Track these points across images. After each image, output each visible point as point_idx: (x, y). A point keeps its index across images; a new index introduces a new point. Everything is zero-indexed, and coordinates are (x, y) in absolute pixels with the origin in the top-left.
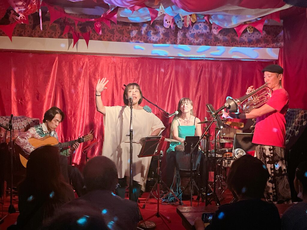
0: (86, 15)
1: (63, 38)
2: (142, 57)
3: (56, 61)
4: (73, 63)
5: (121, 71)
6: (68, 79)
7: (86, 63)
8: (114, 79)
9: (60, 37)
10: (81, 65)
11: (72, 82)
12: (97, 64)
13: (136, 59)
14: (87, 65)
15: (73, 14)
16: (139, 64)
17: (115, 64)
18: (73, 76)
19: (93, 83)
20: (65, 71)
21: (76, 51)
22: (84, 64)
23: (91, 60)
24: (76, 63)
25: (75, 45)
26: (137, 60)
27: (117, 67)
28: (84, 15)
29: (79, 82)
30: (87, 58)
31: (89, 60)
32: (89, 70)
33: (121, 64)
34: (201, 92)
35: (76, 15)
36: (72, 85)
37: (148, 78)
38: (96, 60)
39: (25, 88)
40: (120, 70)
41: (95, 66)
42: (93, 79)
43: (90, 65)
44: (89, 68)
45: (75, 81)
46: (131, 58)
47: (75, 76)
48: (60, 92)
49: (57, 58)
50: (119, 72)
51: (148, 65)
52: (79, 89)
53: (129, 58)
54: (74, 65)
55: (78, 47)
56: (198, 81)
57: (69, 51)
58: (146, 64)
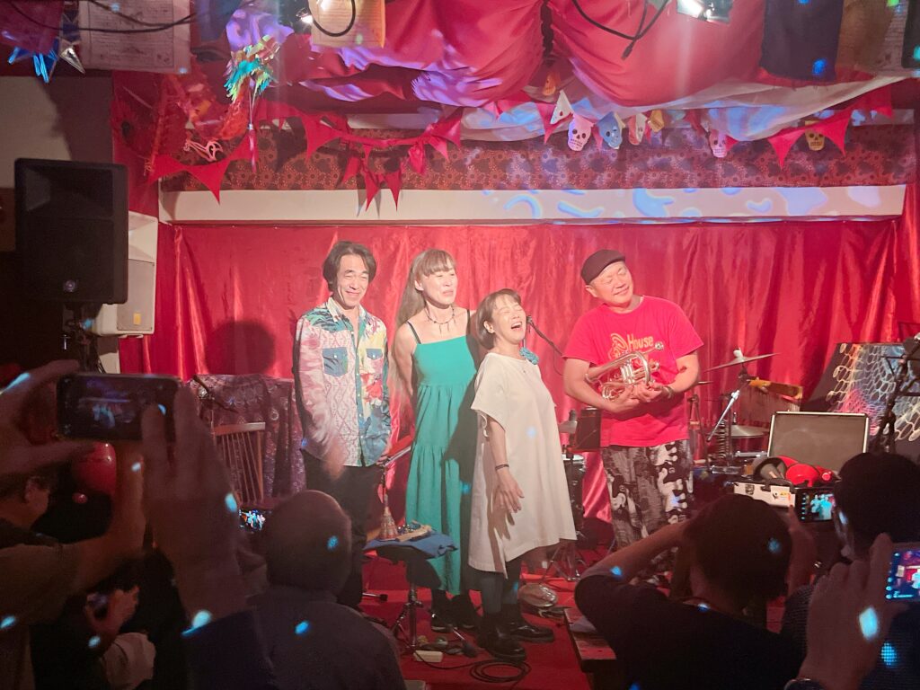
0: (398, 130)
1: (344, 188)
2: (537, 224)
5: (487, 260)
7: (402, 244)
8: (471, 280)
9: (337, 187)
10: (391, 249)
13: (524, 230)
14: (405, 250)
15: (368, 130)
16: (531, 241)
17: (472, 243)
21: (377, 219)
22: (397, 248)
23: (414, 237)
24: (379, 244)
25: (373, 201)
27: (476, 252)
28: (393, 130)
29: (388, 290)
30: (406, 233)
31: (410, 238)
35: (375, 130)
37: (554, 274)
38: (426, 236)
39: (264, 308)
40: (484, 258)
43: (413, 250)
49: (336, 236)
50: (482, 265)
51: (553, 244)
52: (388, 308)
53: (507, 228)
55: (381, 207)
56: (685, 277)
57: (359, 218)
58: (550, 239)
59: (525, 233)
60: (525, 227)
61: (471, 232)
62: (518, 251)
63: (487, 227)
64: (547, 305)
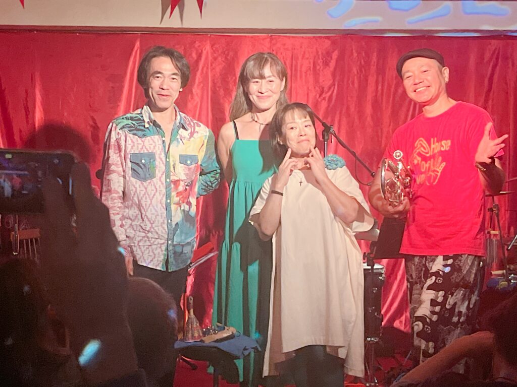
2: (341, 34)
3: (137, 51)
7: (204, 52)
10: (193, 57)
12: (231, 54)
13: (327, 41)
14: (207, 58)
16: (333, 52)
19: (222, 101)
21: (180, 27)
22: (199, 56)
23: (217, 46)
25: (177, 8)
30: (208, 42)
31: (212, 46)
32: (211, 70)
37: (356, 85)
38: (228, 45)
39: (66, 114)
41: (226, 58)
42: (222, 92)
43: (215, 59)
44: (211, 65)
46: (314, 37)
49: (138, 44)
51: (355, 55)
53: (309, 38)
55: (184, 15)
56: (486, 89)
57: (163, 25)
58: (352, 50)
59: (328, 43)
60: (328, 38)
61: (274, 42)
62: (320, 61)
63: (289, 37)
64: (348, 115)
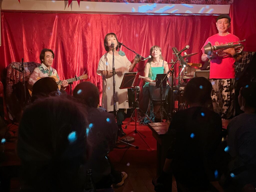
2: (122, 14)
3: (56, 19)
4: (69, 20)
6: (66, 33)
7: (79, 20)
8: (101, 32)
10: (75, 21)
11: (69, 35)
12: (88, 20)
14: (80, 22)
16: (120, 20)
17: (102, 20)
18: (70, 30)
19: (85, 36)
20: (63, 27)
21: (71, 11)
22: (77, 21)
23: (83, 18)
25: (70, 5)
26: (118, 17)
27: (103, 23)
29: (75, 35)
30: (80, 16)
31: (81, 18)
32: (81, 26)
33: (107, 20)
34: (169, 41)
36: (69, 37)
37: (128, 31)
38: (87, 17)
39: (33, 40)
40: (105, 25)
41: (86, 22)
42: (85, 33)
43: (82, 22)
44: (81, 24)
45: (71, 35)
46: (114, 15)
47: (71, 31)
48: (60, 44)
49: (57, 17)
50: (105, 27)
51: (127, 21)
52: (75, 41)
53: (113, 15)
54: (70, 21)
55: (72, 7)
56: (166, 32)
57: (65, 10)
58: (126, 20)
60: (118, 15)
61: (101, 16)
62: (116, 23)
